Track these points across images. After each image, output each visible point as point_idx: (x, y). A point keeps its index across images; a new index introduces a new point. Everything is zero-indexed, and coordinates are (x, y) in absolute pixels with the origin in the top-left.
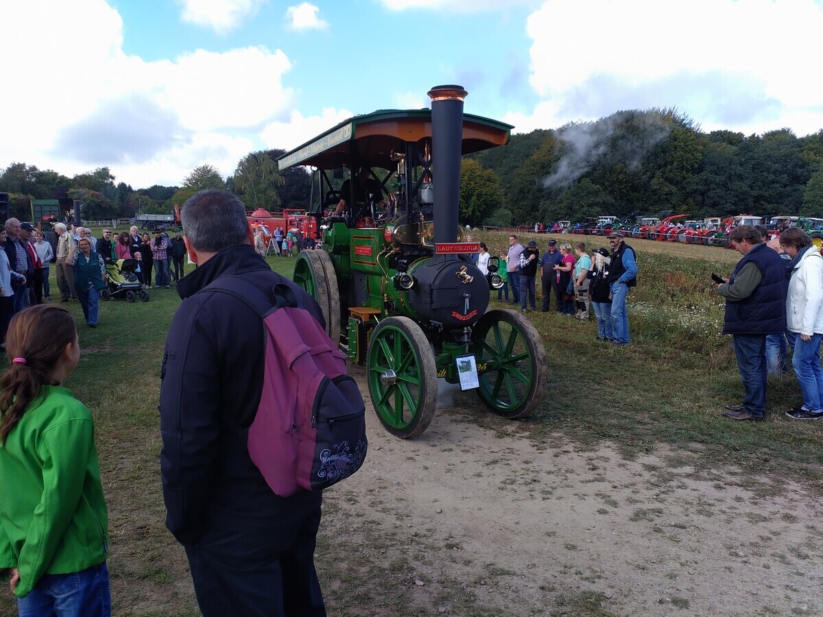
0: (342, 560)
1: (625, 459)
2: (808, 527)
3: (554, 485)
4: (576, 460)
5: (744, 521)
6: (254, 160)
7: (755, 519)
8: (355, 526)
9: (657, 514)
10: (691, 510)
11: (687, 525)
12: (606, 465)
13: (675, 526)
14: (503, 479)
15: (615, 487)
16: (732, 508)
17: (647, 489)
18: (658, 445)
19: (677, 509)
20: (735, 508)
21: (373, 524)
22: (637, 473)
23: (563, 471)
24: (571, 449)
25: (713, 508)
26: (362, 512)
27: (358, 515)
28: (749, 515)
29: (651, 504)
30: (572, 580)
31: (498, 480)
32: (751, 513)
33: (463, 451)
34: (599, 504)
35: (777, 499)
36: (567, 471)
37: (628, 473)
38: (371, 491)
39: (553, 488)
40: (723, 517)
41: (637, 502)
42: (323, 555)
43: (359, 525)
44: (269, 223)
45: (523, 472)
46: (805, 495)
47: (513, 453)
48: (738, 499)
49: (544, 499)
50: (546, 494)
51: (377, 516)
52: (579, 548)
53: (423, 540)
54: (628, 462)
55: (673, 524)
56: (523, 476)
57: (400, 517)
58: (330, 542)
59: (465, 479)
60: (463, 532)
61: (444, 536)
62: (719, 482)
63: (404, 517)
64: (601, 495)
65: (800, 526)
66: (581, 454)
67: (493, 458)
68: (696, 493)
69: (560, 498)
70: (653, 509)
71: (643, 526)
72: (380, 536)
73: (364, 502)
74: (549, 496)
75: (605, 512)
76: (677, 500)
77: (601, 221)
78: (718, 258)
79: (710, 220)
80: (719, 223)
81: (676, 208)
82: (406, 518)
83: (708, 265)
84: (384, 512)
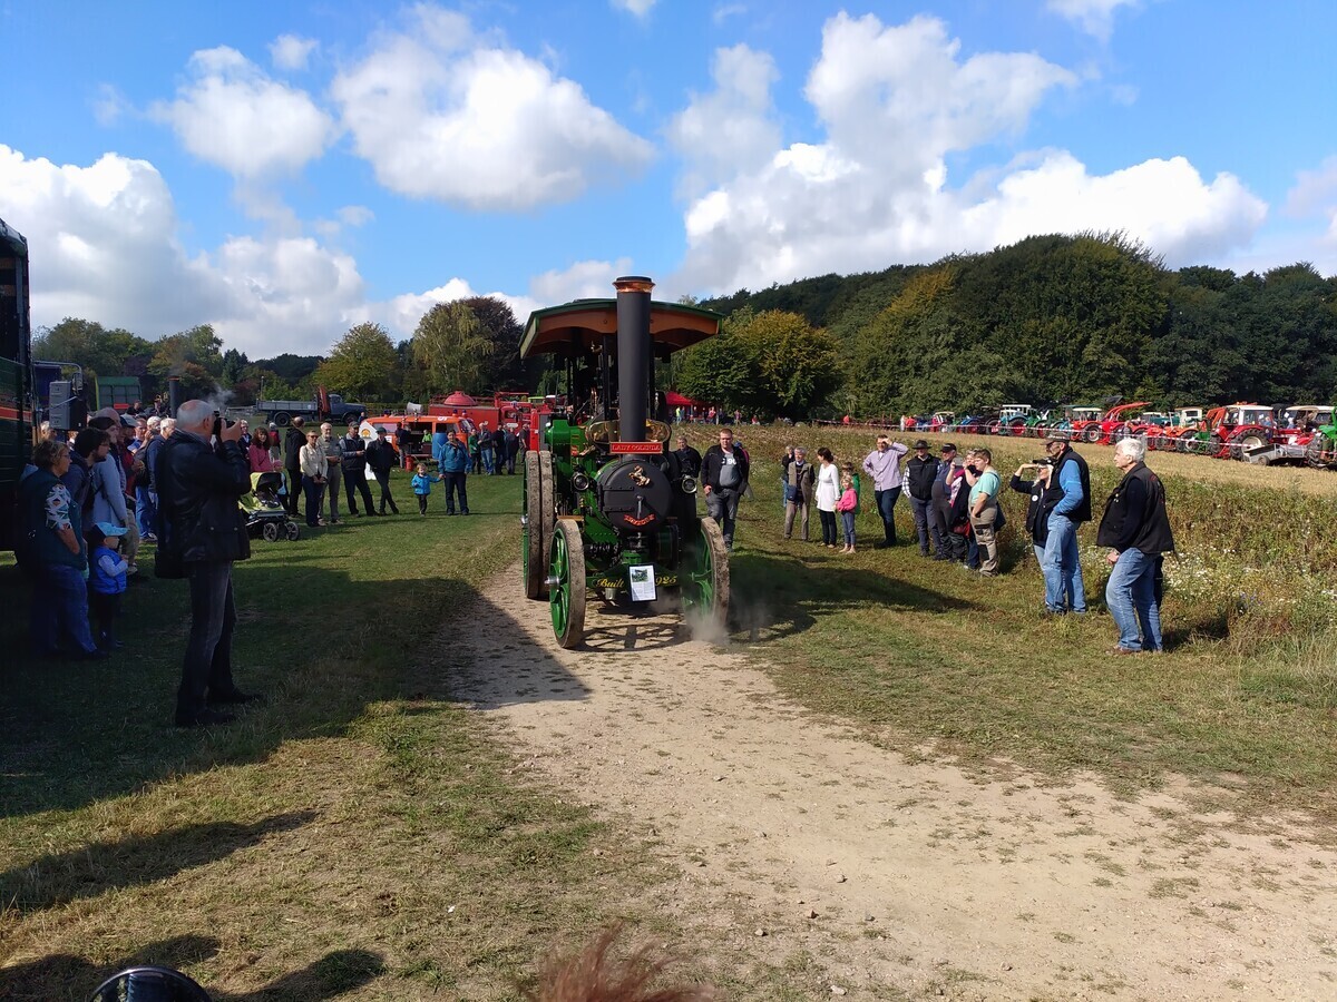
0: (706, 953)
1: (1119, 799)
3: (1016, 840)
4: (1043, 801)
5: (1331, 899)
8: (714, 901)
9: (1190, 887)
10: (1244, 881)
11: (1243, 904)
12: (1091, 808)
13: (1222, 905)
14: (933, 831)
15: (1114, 844)
16: (1309, 878)
17: (1166, 847)
18: (1168, 778)
19: (1220, 879)
20: (1315, 879)
21: (741, 898)
22: (1144, 822)
23: (1024, 818)
24: (1030, 783)
25: (1277, 878)
26: (718, 879)
27: (714, 884)
29: (1176, 872)
31: (924, 832)
33: (857, 785)
34: (1094, 871)
36: (1031, 818)
37: (1128, 821)
38: (724, 845)
39: (1014, 845)
40: (1297, 892)
41: (1154, 867)
42: (676, 945)
43: (720, 899)
45: (960, 819)
47: (937, 789)
48: (1317, 864)
49: (1003, 861)
50: (1006, 855)
51: (746, 887)
52: (1079, 940)
53: (825, 924)
54: (1125, 804)
55: (1220, 902)
56: (961, 826)
57: (779, 887)
58: (680, 924)
59: (869, 829)
60: (886, 913)
61: (857, 918)
62: (1278, 837)
63: (787, 888)
64: (1093, 856)
66: (1047, 790)
67: (908, 797)
68: (1245, 854)
69: (1028, 860)
70: (1182, 879)
71: (1169, 907)
73: (717, 863)
74: (1010, 857)
75: (1106, 883)
76: (1218, 866)
77: (1005, 411)
78: (1202, 473)
79: (1184, 411)
80: (1200, 416)
81: (1127, 392)
82: (791, 890)
83: (1189, 485)
84: (753, 879)
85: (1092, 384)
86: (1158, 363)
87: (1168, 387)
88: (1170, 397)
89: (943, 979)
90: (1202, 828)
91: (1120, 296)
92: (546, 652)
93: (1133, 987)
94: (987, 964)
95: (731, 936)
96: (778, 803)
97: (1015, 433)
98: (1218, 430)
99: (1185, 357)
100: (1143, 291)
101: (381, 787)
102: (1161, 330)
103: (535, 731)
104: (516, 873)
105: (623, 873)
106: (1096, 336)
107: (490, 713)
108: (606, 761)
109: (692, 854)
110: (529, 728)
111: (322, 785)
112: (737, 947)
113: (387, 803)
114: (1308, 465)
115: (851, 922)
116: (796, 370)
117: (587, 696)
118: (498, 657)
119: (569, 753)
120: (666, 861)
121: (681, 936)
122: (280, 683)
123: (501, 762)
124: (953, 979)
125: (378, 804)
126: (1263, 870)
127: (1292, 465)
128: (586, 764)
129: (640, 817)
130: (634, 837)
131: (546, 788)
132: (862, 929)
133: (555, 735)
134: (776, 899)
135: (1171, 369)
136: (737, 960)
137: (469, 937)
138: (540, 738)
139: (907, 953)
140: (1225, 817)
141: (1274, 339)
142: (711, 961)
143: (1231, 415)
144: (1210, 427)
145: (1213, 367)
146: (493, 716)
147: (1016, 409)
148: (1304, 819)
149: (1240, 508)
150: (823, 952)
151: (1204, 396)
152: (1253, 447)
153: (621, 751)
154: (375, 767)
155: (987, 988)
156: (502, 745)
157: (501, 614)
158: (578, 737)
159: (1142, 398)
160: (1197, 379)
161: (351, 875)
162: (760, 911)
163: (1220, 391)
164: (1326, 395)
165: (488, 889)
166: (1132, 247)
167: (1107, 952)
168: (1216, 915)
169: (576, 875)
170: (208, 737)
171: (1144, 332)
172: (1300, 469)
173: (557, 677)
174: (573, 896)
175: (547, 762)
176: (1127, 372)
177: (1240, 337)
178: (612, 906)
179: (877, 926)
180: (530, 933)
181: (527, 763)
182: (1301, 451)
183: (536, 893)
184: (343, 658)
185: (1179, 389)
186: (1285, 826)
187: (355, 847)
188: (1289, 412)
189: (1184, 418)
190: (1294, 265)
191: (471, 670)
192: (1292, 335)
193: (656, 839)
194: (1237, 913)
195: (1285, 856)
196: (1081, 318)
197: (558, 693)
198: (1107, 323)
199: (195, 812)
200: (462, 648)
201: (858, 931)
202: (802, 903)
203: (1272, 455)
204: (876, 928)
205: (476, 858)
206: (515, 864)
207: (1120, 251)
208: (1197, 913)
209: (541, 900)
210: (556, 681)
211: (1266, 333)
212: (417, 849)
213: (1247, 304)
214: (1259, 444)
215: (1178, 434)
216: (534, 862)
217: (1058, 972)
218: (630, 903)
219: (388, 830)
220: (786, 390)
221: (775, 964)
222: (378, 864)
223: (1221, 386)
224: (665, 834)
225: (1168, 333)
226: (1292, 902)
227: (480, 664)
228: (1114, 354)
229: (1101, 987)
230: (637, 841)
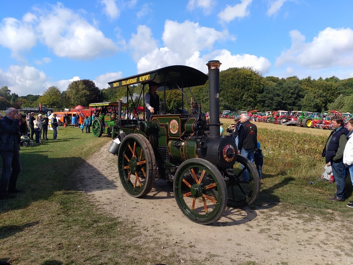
0: (148, 254)
2: (326, 233)
5: (301, 232)
7: (306, 231)
8: (150, 240)
9: (268, 230)
10: (281, 228)
11: (281, 234)
15: (250, 221)
16: (296, 227)
17: (263, 221)
19: (275, 228)
20: (298, 227)
21: (158, 239)
25: (289, 227)
26: (151, 234)
27: (150, 236)
28: (303, 229)
29: (265, 227)
32: (304, 229)
34: (246, 227)
35: (312, 223)
37: (254, 214)
38: (153, 226)
40: (293, 230)
41: (260, 226)
42: (140, 252)
43: (152, 240)
44: (83, 112)
46: (322, 221)
48: (298, 223)
49: (224, 226)
51: (158, 236)
53: (179, 244)
54: (253, 210)
55: (276, 234)
57: (167, 236)
58: (141, 247)
60: (195, 241)
61: (187, 243)
62: (289, 217)
63: (169, 236)
64: (245, 224)
65: (322, 233)
68: (281, 222)
69: (230, 226)
71: (264, 235)
73: (151, 230)
75: (248, 230)
76: (275, 225)
77: (224, 112)
78: (271, 128)
79: (267, 112)
80: (271, 113)
81: (253, 107)
82: (170, 236)
83: (268, 130)
84: (161, 234)
85: (245, 105)
86: (261, 100)
87: (263, 106)
88: (264, 109)
89: (209, 257)
90: (271, 215)
91: (251, 83)
92: (104, 176)
93: (255, 256)
94: (219, 252)
95: (155, 249)
96: (167, 214)
97: (226, 117)
98: (275, 117)
99: (267, 99)
100: (257, 82)
101: (58, 214)
102: (261, 92)
103: (102, 198)
104: (97, 236)
105: (126, 235)
106: (246, 93)
107: (89, 194)
108: (121, 205)
109: (145, 229)
110: (100, 197)
111: (41, 214)
112: (157, 252)
113: (60, 219)
114: (296, 126)
115: (186, 244)
116: (172, 101)
117: (116, 188)
118: (91, 178)
119: (111, 204)
120: (138, 231)
121: (142, 250)
122: (29, 187)
123: (92, 206)
124: (211, 257)
125: (58, 219)
126: (286, 225)
127: (292, 126)
128: (116, 206)
129: (131, 219)
130: (129, 225)
131: (105, 213)
132: (189, 245)
133: (107, 199)
134: (166, 239)
135: (264, 102)
136: (156, 255)
137: (84, 254)
138: (103, 200)
139: (200, 251)
140: (277, 212)
141: (288, 94)
142: (150, 256)
143: (278, 113)
144: (273, 116)
145: (274, 101)
146: (90, 194)
147: (226, 111)
148: (295, 212)
149: (280, 136)
150: (179, 252)
151: (272, 109)
152: (283, 121)
153: (125, 202)
154: (57, 209)
155: (220, 258)
156: (92, 202)
157: (92, 166)
158: (114, 199)
159: (257, 109)
160: (270, 104)
161: (50, 239)
162: (162, 242)
163: (275, 107)
164: (300, 108)
165: (89, 241)
166: (254, 71)
167: (249, 248)
168: (275, 237)
169: (113, 235)
170: (8, 202)
171: (258, 92)
172: (294, 127)
173: (108, 183)
174: (113, 241)
175: (105, 206)
176: (253, 103)
177: (280, 94)
178: (123, 243)
179: (192, 244)
180: (101, 251)
181: (100, 207)
182: (295, 122)
183: (102, 241)
184: (47, 179)
185: (266, 107)
186: (291, 214)
187: (51, 231)
188: (292, 112)
189: (267, 114)
190: (293, 76)
191: (84, 182)
192: (293, 94)
193: (135, 225)
194: (280, 236)
195: (291, 222)
196: (242, 89)
197: (108, 188)
198: (248, 90)
199: (5, 223)
200: (81, 176)
201: (188, 246)
202: (173, 239)
203: (288, 123)
204: (192, 245)
205: (86, 232)
206: (97, 234)
207: (252, 72)
208: (271, 237)
209: (104, 243)
210: (108, 184)
211: (286, 93)
212: (69, 231)
213: (282, 86)
214: (285, 120)
215: (266, 118)
216: (102, 233)
217: (237, 253)
218: (128, 242)
219: (61, 226)
220: (170, 106)
221: (166, 256)
222: (58, 235)
223: (276, 106)
224: (137, 224)
225: (263, 93)
226: (293, 233)
227: (86, 180)
228: (250, 98)
229: (247, 256)
230: (130, 226)
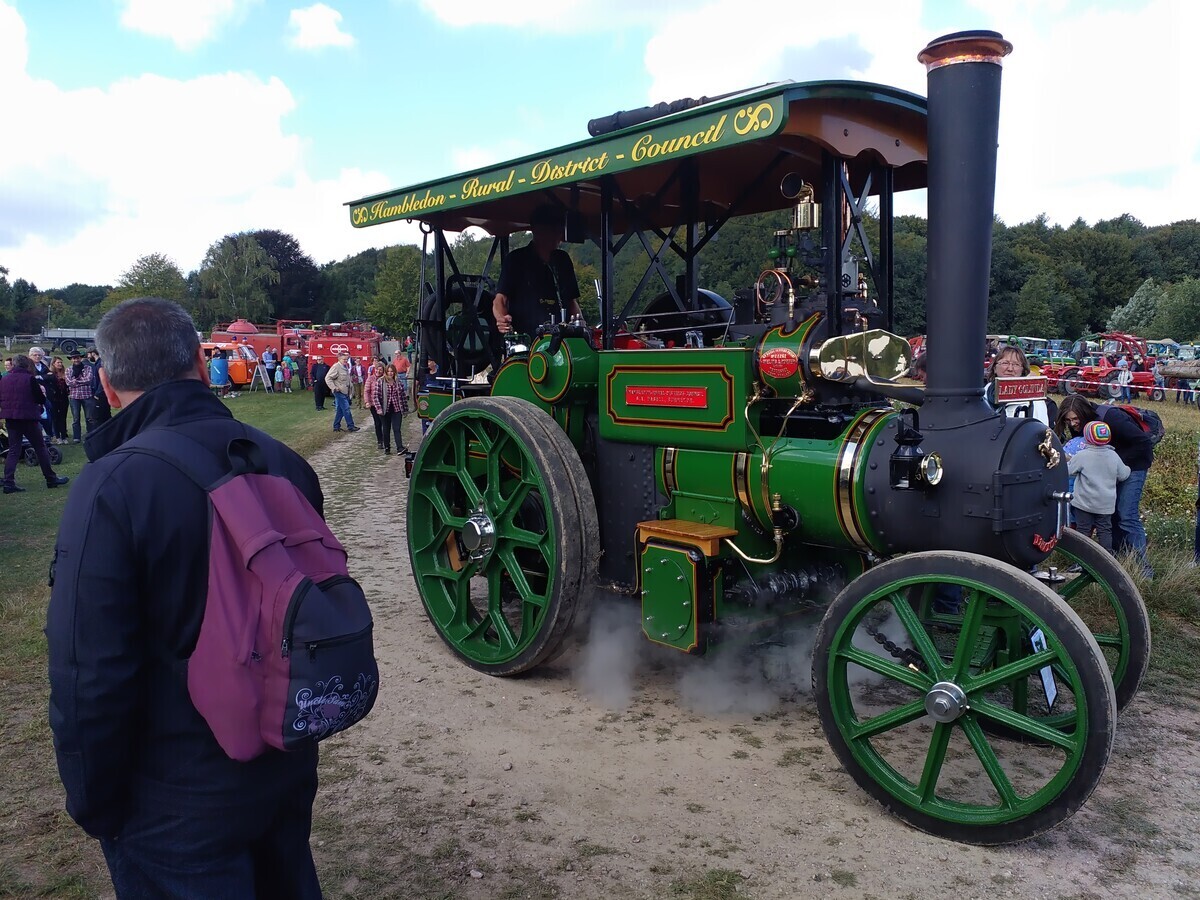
0: (361, 848)
2: (1015, 763)
3: (675, 720)
6: (233, 247)
8: (382, 796)
9: (814, 754)
13: (839, 768)
14: (601, 715)
15: (757, 720)
16: (916, 741)
17: (803, 719)
20: (920, 742)
21: (409, 793)
22: (789, 698)
25: (890, 743)
26: (392, 775)
27: (386, 780)
29: (806, 741)
30: (695, 856)
31: (595, 717)
34: (736, 744)
38: (407, 743)
39: (672, 725)
40: (904, 754)
41: (788, 738)
42: (332, 842)
43: (388, 795)
44: (253, 342)
45: (630, 703)
49: (659, 740)
50: (663, 732)
51: (414, 780)
52: (707, 809)
53: (483, 811)
55: (837, 766)
56: (629, 711)
57: (449, 779)
58: (343, 821)
59: (547, 718)
60: (542, 796)
61: (514, 804)
63: (456, 779)
64: (738, 731)
69: (681, 738)
70: (810, 749)
71: (796, 773)
72: (418, 809)
73: (395, 760)
74: (666, 735)
75: (743, 755)
82: (459, 781)
84: (426, 773)
94: (620, 838)
95: (389, 829)
109: (373, 754)
115: (507, 807)
120: (346, 762)
121: (340, 833)
132: (516, 812)
134: (442, 791)
136: (390, 852)
139: (551, 833)
150: (473, 838)
162: (424, 804)
167: (729, 819)
179: (530, 809)
201: (511, 815)
202: (465, 793)
204: (528, 812)
217: (683, 840)
221: (424, 853)
229: (716, 852)
